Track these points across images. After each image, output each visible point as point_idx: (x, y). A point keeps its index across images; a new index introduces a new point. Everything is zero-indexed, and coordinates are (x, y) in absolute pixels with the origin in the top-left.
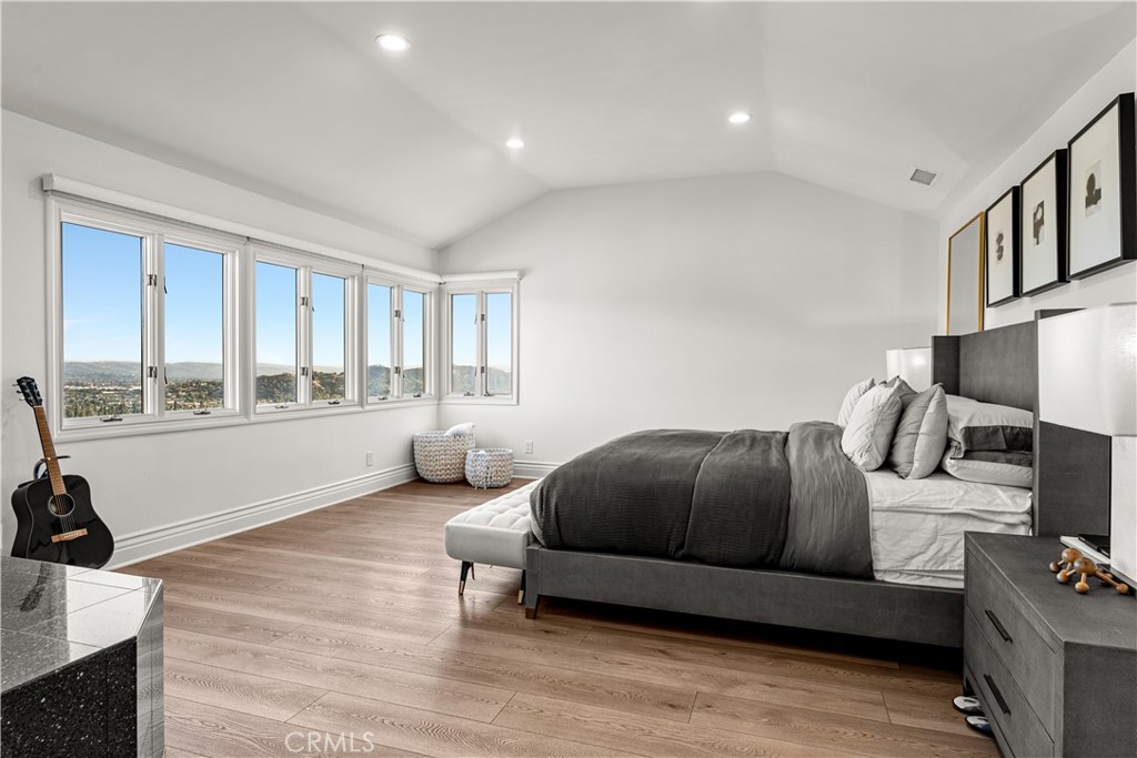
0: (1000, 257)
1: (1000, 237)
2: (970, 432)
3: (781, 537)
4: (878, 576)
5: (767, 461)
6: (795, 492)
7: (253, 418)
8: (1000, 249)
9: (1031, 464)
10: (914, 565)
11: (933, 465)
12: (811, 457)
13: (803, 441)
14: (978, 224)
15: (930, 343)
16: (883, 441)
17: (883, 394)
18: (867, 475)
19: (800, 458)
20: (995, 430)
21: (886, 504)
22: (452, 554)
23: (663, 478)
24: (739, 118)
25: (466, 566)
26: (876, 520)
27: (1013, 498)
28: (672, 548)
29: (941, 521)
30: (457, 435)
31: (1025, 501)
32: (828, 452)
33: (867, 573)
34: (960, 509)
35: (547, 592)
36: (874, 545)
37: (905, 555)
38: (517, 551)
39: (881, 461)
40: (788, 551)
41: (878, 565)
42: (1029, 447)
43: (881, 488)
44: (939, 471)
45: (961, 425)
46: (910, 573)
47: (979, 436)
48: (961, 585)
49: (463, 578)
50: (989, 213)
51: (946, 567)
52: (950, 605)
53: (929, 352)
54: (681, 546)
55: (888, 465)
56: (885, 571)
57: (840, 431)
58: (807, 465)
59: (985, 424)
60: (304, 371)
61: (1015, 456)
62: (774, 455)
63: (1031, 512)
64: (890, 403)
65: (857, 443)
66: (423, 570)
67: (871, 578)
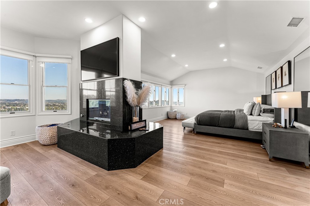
0: (273, 82)
1: (273, 79)
2: (264, 109)
3: (234, 123)
4: (249, 130)
5: (231, 114)
6: (236, 118)
7: (149, 108)
8: (274, 81)
9: (274, 114)
10: (255, 128)
11: (258, 114)
12: (238, 113)
13: (237, 111)
14: (270, 75)
15: (261, 96)
16: (250, 111)
17: (250, 104)
18: (248, 116)
19: (237, 113)
20: (268, 109)
21: (250, 119)
22: (183, 126)
23: (215, 115)
24: (225, 60)
25: (184, 128)
26: (249, 122)
27: (271, 119)
28: (217, 125)
29: (259, 122)
30: (175, 111)
31: (273, 119)
32: (241, 113)
33: (247, 129)
34: (262, 120)
35: (198, 131)
36: (248, 125)
37: (254, 127)
38: (193, 126)
39: (250, 114)
40: (235, 126)
41: (249, 128)
42: (273, 112)
43: (249, 117)
44: (260, 115)
45: (263, 108)
46: (254, 129)
47: (265, 110)
48: (262, 131)
49: (184, 129)
50: (272, 74)
51: (260, 128)
52: (260, 134)
53: (261, 97)
54: (218, 125)
55: (251, 114)
56: (250, 129)
57: (243, 110)
58: (238, 114)
59: (267, 108)
60: (154, 101)
61: (272, 113)
62: (232, 113)
63: (274, 121)
64: (251, 105)
65: (246, 111)
66: (177, 129)
67: (248, 130)
